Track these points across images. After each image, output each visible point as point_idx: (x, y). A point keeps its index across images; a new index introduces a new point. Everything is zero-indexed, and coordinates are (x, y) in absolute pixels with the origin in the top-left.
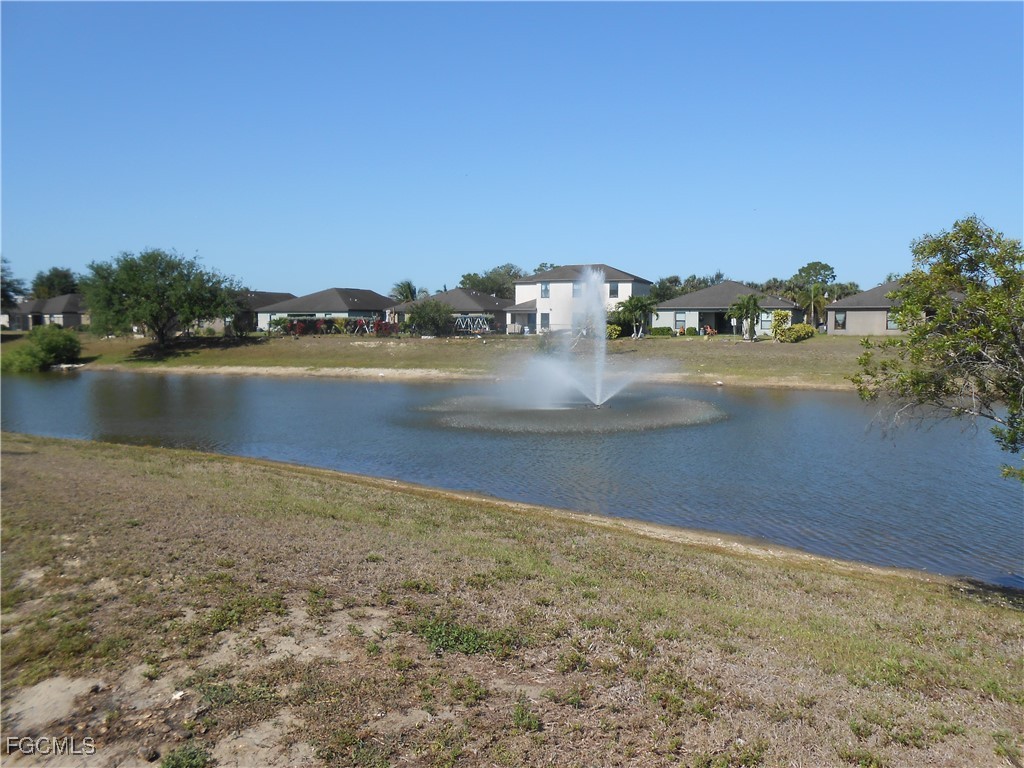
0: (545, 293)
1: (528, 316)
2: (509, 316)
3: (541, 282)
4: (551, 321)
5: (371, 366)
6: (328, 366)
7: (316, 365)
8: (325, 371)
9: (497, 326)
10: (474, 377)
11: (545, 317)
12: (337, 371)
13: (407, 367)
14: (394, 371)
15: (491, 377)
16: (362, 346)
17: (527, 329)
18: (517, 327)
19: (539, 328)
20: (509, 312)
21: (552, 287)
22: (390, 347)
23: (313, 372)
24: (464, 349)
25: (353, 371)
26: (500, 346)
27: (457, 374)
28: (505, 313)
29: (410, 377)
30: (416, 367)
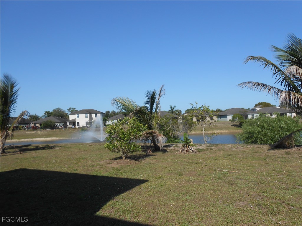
0: (78, 117)
1: (73, 123)
2: (68, 123)
3: (77, 114)
4: (80, 124)
5: (36, 138)
6: (23, 139)
7: (19, 139)
8: (23, 140)
9: (66, 126)
10: (66, 138)
11: (78, 123)
12: (26, 140)
13: (47, 137)
14: (43, 138)
15: (70, 138)
16: (30, 133)
17: (73, 126)
18: (70, 126)
19: (77, 126)
20: (68, 122)
21: (80, 115)
22: (39, 133)
23: (19, 141)
24: (61, 132)
25: (32, 139)
26: (70, 131)
27: (62, 138)
28: (67, 122)
29: (49, 140)
30: (49, 137)
